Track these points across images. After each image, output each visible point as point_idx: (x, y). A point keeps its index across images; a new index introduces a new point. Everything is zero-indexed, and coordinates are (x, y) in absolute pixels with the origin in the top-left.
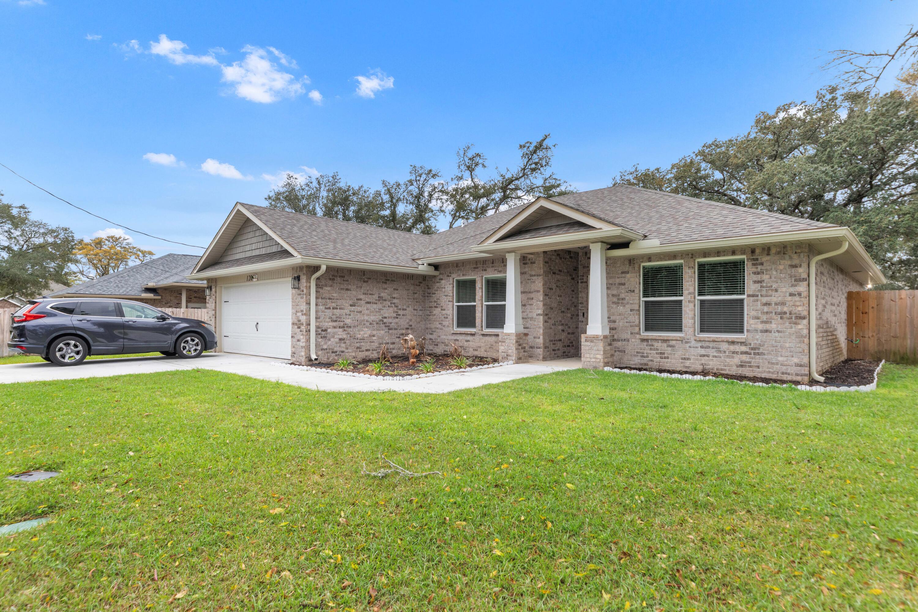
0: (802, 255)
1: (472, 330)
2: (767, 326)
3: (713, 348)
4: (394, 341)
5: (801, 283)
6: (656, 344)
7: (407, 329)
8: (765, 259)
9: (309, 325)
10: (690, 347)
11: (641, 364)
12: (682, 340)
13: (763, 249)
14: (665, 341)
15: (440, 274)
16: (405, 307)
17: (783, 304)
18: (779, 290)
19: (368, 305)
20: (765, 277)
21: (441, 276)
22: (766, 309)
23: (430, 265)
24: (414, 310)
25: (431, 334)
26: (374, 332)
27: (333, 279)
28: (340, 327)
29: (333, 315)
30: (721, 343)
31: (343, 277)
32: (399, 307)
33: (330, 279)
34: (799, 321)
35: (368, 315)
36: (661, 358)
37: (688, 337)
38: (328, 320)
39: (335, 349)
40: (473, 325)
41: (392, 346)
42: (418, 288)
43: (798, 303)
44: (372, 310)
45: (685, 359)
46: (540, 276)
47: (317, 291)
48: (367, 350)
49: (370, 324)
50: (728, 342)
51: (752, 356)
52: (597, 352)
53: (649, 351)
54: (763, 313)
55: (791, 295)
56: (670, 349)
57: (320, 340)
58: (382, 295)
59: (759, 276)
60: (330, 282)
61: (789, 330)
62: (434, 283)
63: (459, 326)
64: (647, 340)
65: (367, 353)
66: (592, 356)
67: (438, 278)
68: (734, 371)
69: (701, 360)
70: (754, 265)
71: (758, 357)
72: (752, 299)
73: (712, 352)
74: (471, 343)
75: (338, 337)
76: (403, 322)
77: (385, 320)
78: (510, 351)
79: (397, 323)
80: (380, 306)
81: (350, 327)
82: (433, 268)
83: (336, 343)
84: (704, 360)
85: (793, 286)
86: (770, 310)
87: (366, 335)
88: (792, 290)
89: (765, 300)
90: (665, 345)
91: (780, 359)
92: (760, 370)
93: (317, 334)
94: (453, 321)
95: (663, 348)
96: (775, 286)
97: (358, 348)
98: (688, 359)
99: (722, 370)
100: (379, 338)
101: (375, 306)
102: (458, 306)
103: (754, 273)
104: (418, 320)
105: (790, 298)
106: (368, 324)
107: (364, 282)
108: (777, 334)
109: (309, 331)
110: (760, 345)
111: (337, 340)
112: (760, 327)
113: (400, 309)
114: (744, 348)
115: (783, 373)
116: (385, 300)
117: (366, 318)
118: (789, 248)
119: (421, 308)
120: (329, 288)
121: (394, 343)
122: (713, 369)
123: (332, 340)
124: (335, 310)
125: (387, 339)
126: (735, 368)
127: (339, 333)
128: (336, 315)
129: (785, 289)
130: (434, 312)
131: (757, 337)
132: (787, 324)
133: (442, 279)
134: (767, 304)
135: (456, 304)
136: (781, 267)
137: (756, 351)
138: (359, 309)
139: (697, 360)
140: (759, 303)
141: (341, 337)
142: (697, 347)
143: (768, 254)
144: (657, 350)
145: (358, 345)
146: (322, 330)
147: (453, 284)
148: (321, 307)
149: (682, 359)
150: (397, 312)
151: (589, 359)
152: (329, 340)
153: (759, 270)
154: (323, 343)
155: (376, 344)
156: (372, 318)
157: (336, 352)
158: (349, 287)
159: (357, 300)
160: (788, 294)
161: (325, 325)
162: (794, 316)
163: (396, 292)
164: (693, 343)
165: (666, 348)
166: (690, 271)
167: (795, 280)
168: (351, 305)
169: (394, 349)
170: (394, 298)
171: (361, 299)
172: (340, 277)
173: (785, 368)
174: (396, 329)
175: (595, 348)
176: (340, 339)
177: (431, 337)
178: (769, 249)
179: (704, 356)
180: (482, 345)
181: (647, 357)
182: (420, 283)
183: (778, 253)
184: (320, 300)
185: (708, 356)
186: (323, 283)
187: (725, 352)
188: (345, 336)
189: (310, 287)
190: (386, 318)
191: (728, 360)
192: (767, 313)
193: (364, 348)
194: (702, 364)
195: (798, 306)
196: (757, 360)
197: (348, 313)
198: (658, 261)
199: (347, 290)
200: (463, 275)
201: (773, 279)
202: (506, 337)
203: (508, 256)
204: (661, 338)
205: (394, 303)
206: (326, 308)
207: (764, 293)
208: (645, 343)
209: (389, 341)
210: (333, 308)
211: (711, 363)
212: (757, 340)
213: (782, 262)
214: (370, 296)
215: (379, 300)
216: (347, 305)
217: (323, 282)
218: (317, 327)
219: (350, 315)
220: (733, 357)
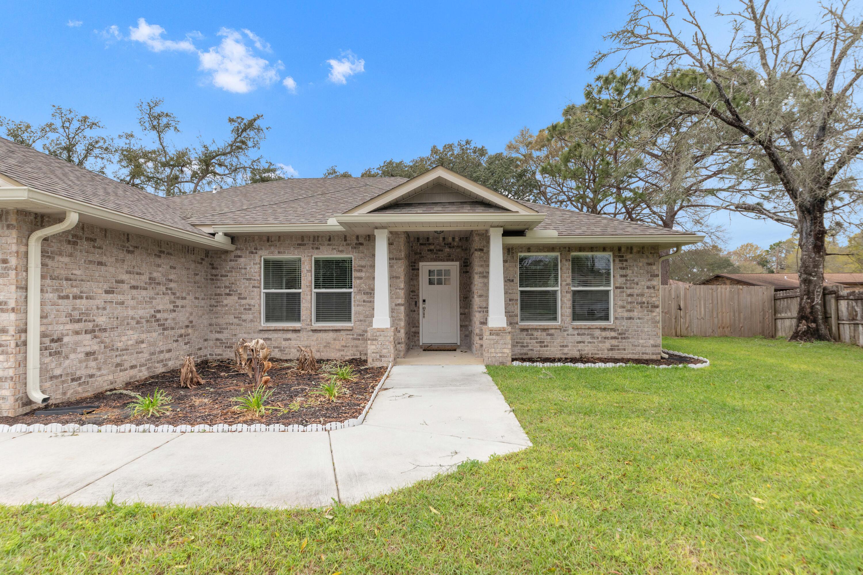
0: (655, 255)
1: (296, 325)
2: (631, 314)
3: (588, 335)
4: (170, 346)
5: (655, 278)
6: (535, 333)
7: (187, 326)
8: (629, 256)
9: (25, 331)
10: (568, 335)
11: (521, 354)
12: (560, 329)
13: (627, 248)
14: (544, 330)
15: (237, 249)
16: (184, 295)
17: (642, 295)
18: (639, 284)
19: (134, 292)
20: (629, 272)
21: (239, 253)
22: (630, 299)
23: (226, 234)
24: (196, 298)
25: (219, 332)
26: (143, 336)
27: (75, 243)
28: (86, 332)
29: (74, 309)
30: (595, 330)
31: (94, 240)
32: (178, 295)
33: (69, 242)
34: (653, 309)
35: (134, 308)
36: (541, 347)
37: (566, 325)
38: (63, 319)
39: (78, 374)
40: (298, 318)
41: (167, 355)
42: (199, 266)
43: (653, 295)
44: (140, 299)
45: (563, 346)
46: (400, 259)
47: (43, 265)
48: (132, 367)
49: (138, 323)
50: (601, 329)
51: (620, 340)
52: (504, 346)
53: (529, 341)
54: (628, 303)
55: (648, 288)
56: (549, 337)
57: (47, 360)
58: (155, 275)
59: (624, 271)
60: (69, 248)
61: (646, 317)
62: (225, 260)
63: (268, 319)
64: (527, 330)
65: (133, 372)
66: (498, 350)
67: (233, 255)
68: (606, 354)
69: (578, 346)
70: (620, 261)
71: (624, 340)
72: (619, 290)
73: (587, 339)
74: (293, 342)
75: (83, 349)
76: (182, 317)
77: (158, 316)
78: (385, 351)
79: (174, 319)
80: (150, 293)
81: (105, 330)
82: (229, 240)
83: (80, 362)
84: (580, 346)
85: (649, 280)
86: (633, 300)
87: (130, 343)
88: (649, 284)
89: (629, 291)
90: (545, 333)
91: (641, 341)
92: (626, 351)
93: (43, 348)
94: (260, 313)
95: (542, 337)
96: (636, 280)
97: (118, 365)
98: (567, 346)
99: (596, 354)
100: (150, 344)
101: (144, 293)
102: (267, 294)
103: (621, 268)
104: (200, 313)
105: (647, 290)
106: (133, 323)
107: (129, 252)
108: (638, 321)
109: (25, 343)
110: (626, 330)
111: (82, 356)
112: (626, 314)
113: (178, 298)
114: (613, 334)
115: (643, 354)
116: (159, 284)
117: (131, 313)
118: (646, 249)
119: (203, 296)
120: (66, 259)
121: (169, 351)
122: (588, 354)
123: (72, 356)
124: (78, 301)
125: (161, 345)
126: (606, 351)
127: (86, 343)
128: (79, 309)
129: (644, 282)
130: (225, 302)
131: (624, 323)
132: (645, 312)
133: (240, 257)
134: (630, 295)
135: (263, 291)
136: (641, 264)
137: (622, 336)
138: (120, 298)
139: (574, 346)
140: (625, 294)
141: (88, 349)
142: (574, 335)
143: (631, 253)
144: (537, 339)
145: (118, 360)
146: (53, 341)
147: (260, 264)
148: (51, 296)
149: (561, 346)
150: (175, 302)
151: (494, 355)
152: (67, 357)
153: (624, 266)
154: (53, 365)
155: (146, 355)
156: (141, 312)
157: (80, 378)
158: (104, 259)
159: (118, 282)
160: (645, 287)
161: (58, 329)
162: (650, 305)
163: (174, 271)
164: (571, 331)
165: (546, 337)
166: (567, 264)
167: (651, 276)
168: (107, 292)
169: (170, 359)
170: (171, 281)
171: (122, 282)
172: (87, 239)
173: (644, 349)
174: (173, 328)
175: (502, 342)
176: (88, 354)
177: (218, 336)
178: (631, 248)
179: (580, 342)
180: (313, 343)
181: (528, 346)
182: (202, 259)
183: (639, 252)
184: (48, 281)
185: (584, 342)
186: (55, 249)
187: (598, 338)
188: (96, 348)
189: (27, 253)
190: (159, 311)
191: (600, 345)
192: (631, 303)
193: (127, 365)
194: (579, 350)
195: (653, 297)
196: (624, 344)
197: (102, 304)
198: (537, 252)
199: (100, 264)
200: (279, 252)
201: (635, 274)
202: (378, 334)
203: (376, 232)
204: (542, 327)
205: (171, 289)
206: (60, 298)
207: (628, 285)
208: (525, 333)
209: (164, 348)
210: (75, 297)
211: (586, 348)
212: (623, 326)
213: (641, 260)
214: (137, 277)
215: (150, 284)
216: (100, 291)
217: (55, 246)
218: (43, 335)
219: (104, 309)
220: (605, 342)
